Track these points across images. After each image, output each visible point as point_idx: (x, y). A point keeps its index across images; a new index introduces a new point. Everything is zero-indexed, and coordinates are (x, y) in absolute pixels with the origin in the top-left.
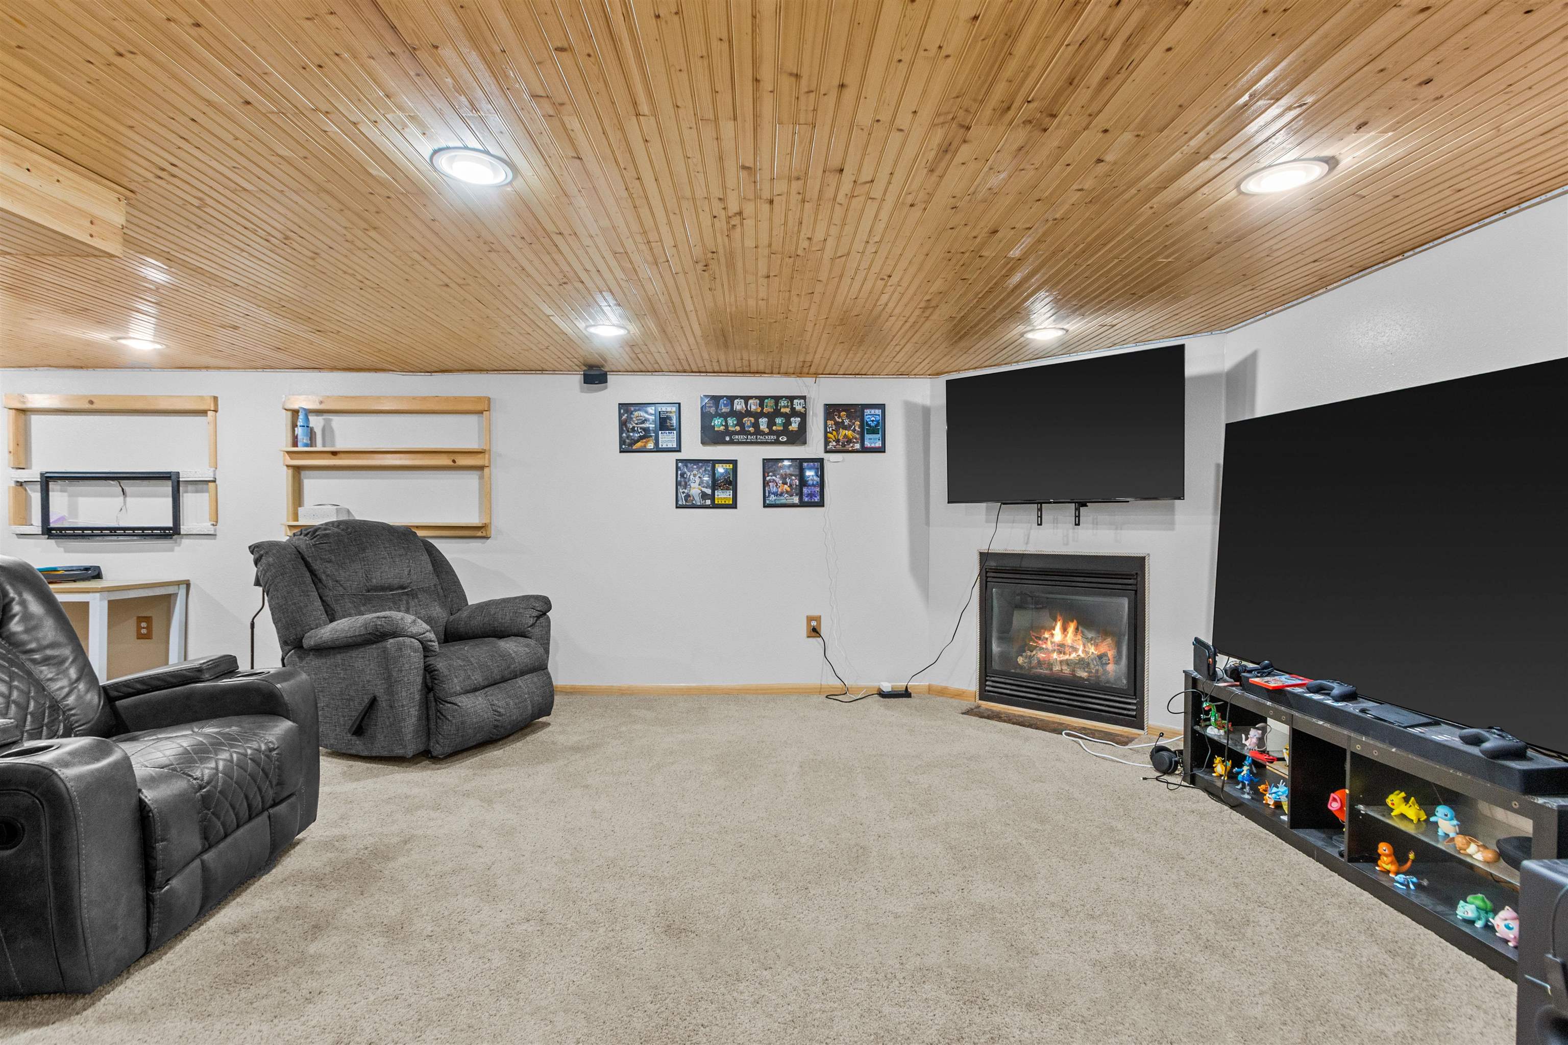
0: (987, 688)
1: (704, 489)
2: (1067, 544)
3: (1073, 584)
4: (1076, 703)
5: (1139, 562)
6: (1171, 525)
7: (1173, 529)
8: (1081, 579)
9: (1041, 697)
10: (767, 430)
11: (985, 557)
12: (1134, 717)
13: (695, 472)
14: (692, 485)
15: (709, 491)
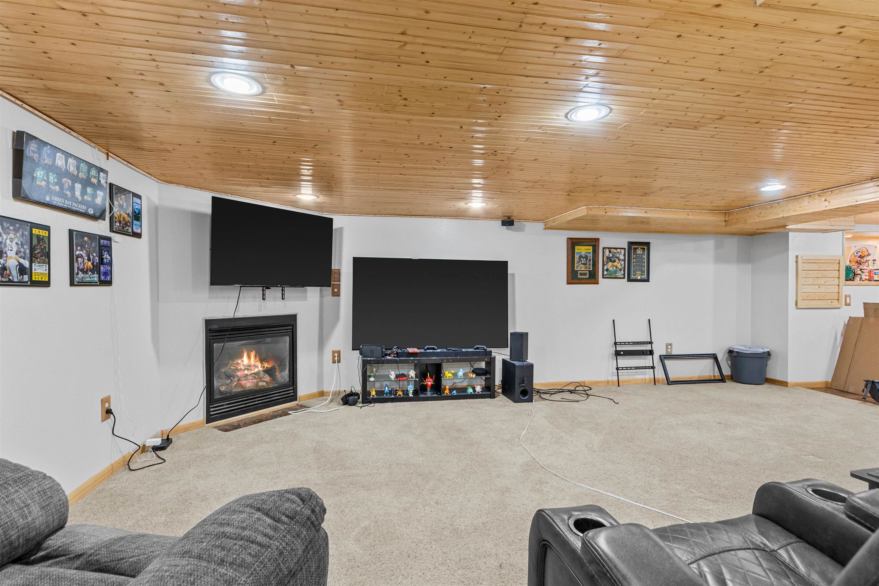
0: (211, 413)
1: (22, 261)
2: (260, 311)
3: (263, 333)
4: (267, 400)
5: (294, 317)
6: (305, 298)
7: (306, 300)
8: (268, 329)
9: (247, 405)
10: (80, 198)
11: (208, 322)
12: (293, 396)
13: (12, 235)
14: (9, 253)
15: (26, 263)
